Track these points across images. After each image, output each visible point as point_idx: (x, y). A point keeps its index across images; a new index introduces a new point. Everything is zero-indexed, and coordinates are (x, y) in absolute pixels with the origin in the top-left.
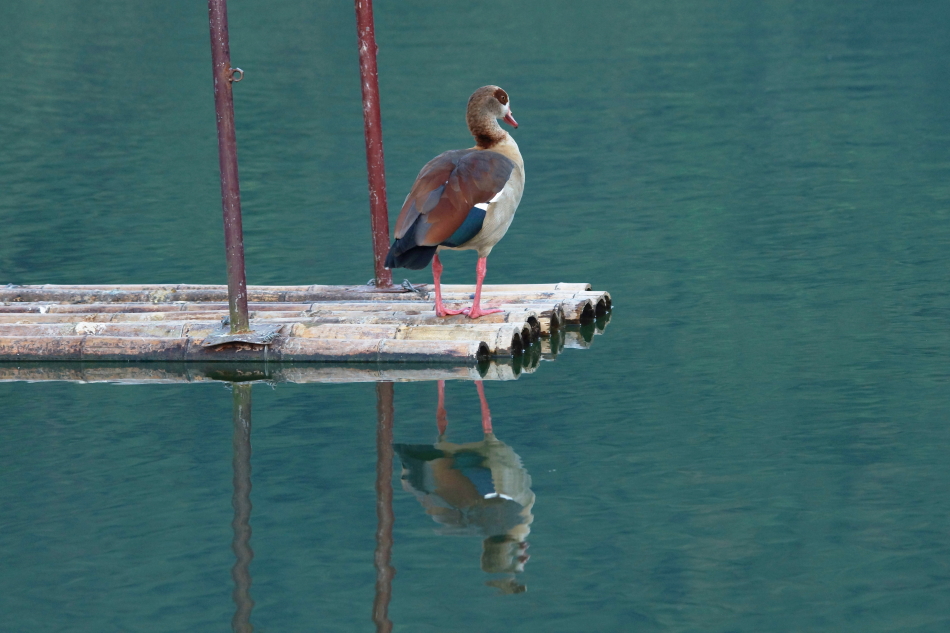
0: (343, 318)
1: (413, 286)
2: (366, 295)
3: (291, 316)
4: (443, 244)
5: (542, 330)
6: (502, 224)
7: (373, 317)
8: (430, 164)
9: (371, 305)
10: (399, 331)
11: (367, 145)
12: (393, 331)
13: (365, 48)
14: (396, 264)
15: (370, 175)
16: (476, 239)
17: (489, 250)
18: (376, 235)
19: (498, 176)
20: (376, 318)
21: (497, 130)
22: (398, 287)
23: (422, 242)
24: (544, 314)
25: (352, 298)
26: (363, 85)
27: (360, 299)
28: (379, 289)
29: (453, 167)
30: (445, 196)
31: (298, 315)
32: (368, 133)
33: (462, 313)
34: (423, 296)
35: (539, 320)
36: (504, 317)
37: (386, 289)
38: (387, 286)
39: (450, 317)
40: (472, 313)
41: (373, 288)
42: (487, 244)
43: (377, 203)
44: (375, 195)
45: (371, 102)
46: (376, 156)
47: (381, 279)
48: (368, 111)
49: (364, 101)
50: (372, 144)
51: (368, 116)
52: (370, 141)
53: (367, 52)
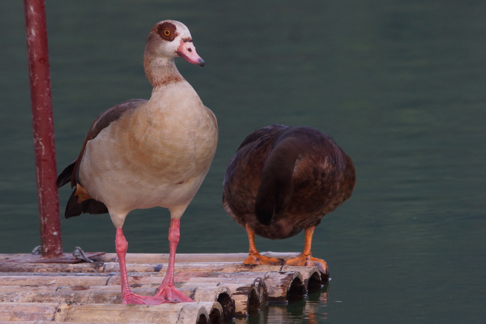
1: (87, 256)
2: (29, 265)
5: (237, 310)
7: (31, 294)
9: (31, 278)
10: (59, 310)
12: (50, 311)
15: (35, 119)
18: (43, 193)
20: (34, 294)
22: (68, 256)
24: (240, 291)
25: (10, 270)
27: (20, 270)
28: (46, 259)
34: (97, 267)
35: (233, 298)
36: (189, 293)
37: (54, 258)
38: (55, 255)
41: (38, 257)
43: (43, 153)
44: (41, 143)
45: (35, 30)
46: (42, 96)
47: (48, 247)
48: (32, 40)
49: (28, 28)
50: (37, 80)
51: (32, 46)
52: (34, 78)
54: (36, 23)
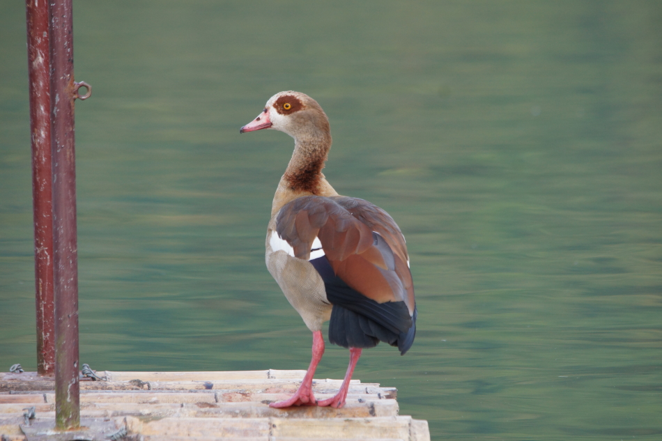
11: (37, 186)
13: (40, 60)
15: (38, 227)
18: (45, 306)
26: (35, 109)
32: (40, 171)
36: (367, 410)
41: (34, 376)
43: (48, 264)
44: (46, 252)
45: (45, 131)
47: (49, 364)
48: (41, 142)
49: (35, 130)
50: (45, 185)
51: (40, 149)
52: (42, 182)
53: (43, 65)
54: (46, 124)
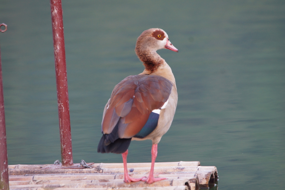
0: (63, 185)
1: (87, 164)
3: (23, 184)
4: (136, 136)
6: (169, 122)
8: (120, 85)
11: (57, 73)
13: (56, 11)
14: (106, 150)
15: (58, 93)
16: (153, 133)
17: (159, 139)
18: (63, 132)
19: (164, 91)
21: (156, 57)
23: (123, 136)
24: (191, 181)
26: (54, 35)
28: (65, 167)
29: (136, 87)
30: (134, 106)
31: (28, 183)
32: (57, 66)
33: (141, 180)
34: (99, 170)
35: (190, 184)
37: (69, 166)
38: (70, 164)
39: (134, 183)
40: (149, 180)
41: (62, 166)
42: (159, 136)
43: (64, 111)
44: (62, 105)
45: (59, 46)
46: (63, 81)
47: (66, 160)
48: (58, 52)
49: (55, 46)
50: (60, 73)
51: (57, 55)
52: (59, 71)
53: (57, 14)
54: (60, 43)
